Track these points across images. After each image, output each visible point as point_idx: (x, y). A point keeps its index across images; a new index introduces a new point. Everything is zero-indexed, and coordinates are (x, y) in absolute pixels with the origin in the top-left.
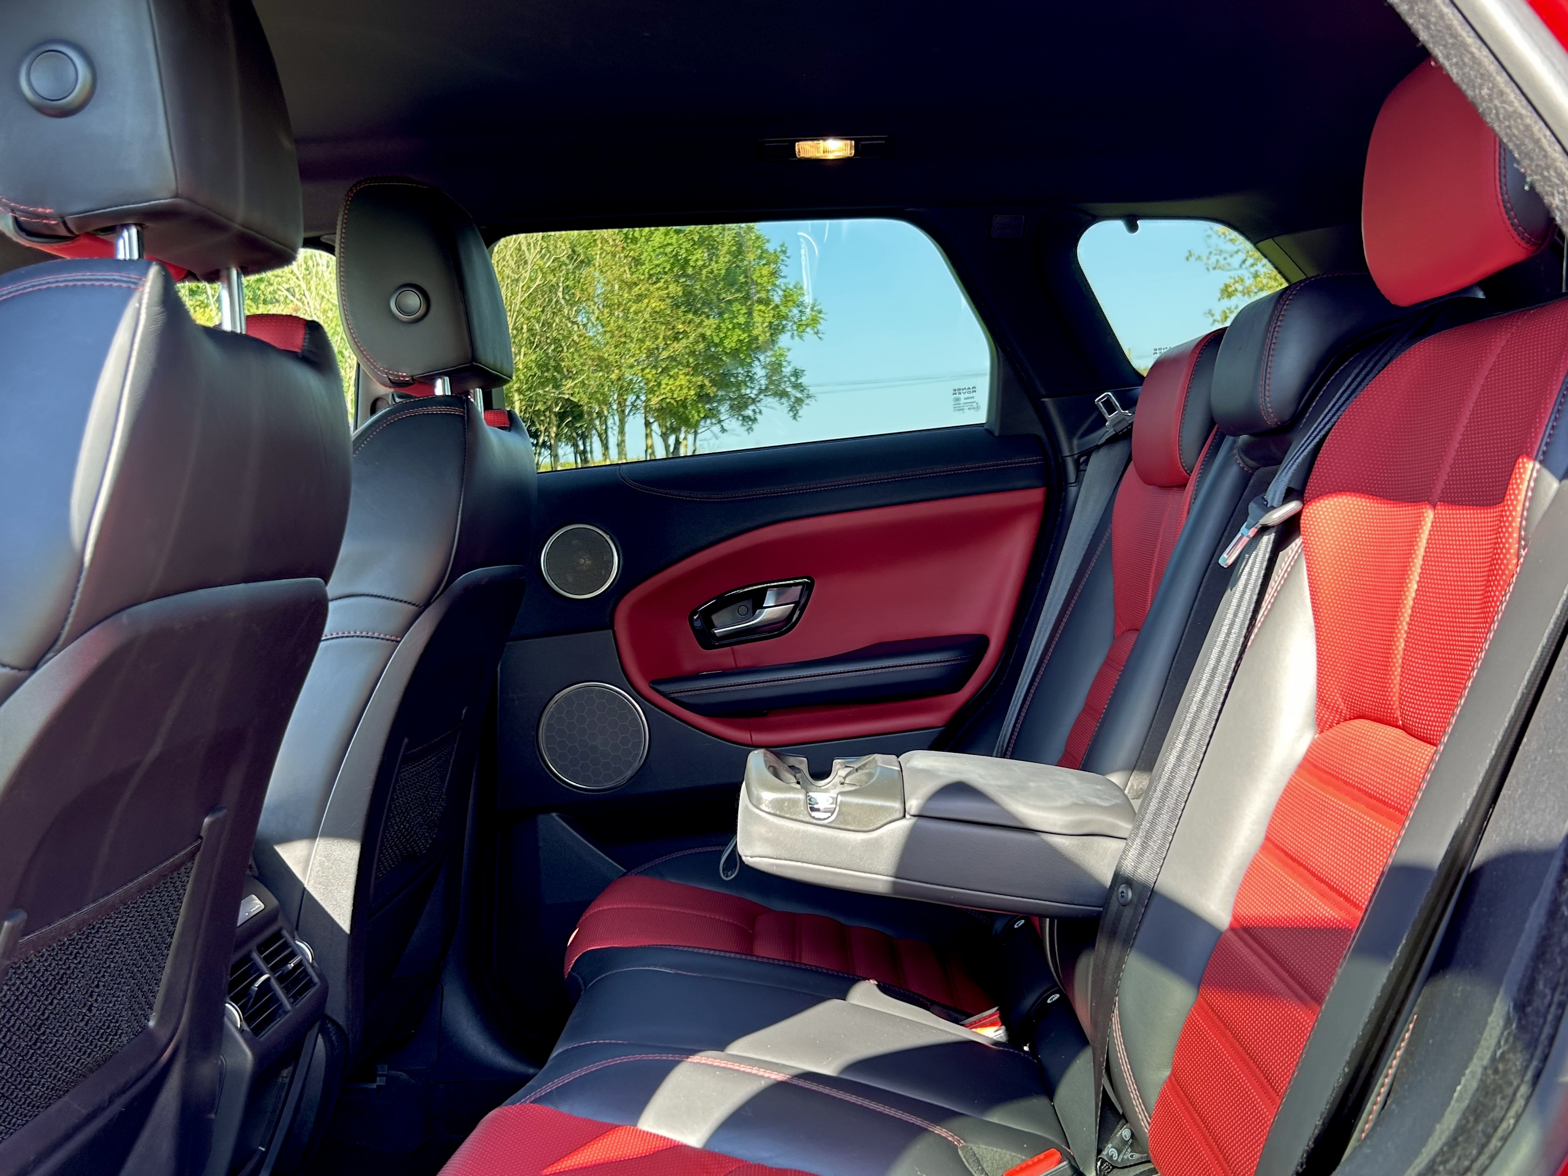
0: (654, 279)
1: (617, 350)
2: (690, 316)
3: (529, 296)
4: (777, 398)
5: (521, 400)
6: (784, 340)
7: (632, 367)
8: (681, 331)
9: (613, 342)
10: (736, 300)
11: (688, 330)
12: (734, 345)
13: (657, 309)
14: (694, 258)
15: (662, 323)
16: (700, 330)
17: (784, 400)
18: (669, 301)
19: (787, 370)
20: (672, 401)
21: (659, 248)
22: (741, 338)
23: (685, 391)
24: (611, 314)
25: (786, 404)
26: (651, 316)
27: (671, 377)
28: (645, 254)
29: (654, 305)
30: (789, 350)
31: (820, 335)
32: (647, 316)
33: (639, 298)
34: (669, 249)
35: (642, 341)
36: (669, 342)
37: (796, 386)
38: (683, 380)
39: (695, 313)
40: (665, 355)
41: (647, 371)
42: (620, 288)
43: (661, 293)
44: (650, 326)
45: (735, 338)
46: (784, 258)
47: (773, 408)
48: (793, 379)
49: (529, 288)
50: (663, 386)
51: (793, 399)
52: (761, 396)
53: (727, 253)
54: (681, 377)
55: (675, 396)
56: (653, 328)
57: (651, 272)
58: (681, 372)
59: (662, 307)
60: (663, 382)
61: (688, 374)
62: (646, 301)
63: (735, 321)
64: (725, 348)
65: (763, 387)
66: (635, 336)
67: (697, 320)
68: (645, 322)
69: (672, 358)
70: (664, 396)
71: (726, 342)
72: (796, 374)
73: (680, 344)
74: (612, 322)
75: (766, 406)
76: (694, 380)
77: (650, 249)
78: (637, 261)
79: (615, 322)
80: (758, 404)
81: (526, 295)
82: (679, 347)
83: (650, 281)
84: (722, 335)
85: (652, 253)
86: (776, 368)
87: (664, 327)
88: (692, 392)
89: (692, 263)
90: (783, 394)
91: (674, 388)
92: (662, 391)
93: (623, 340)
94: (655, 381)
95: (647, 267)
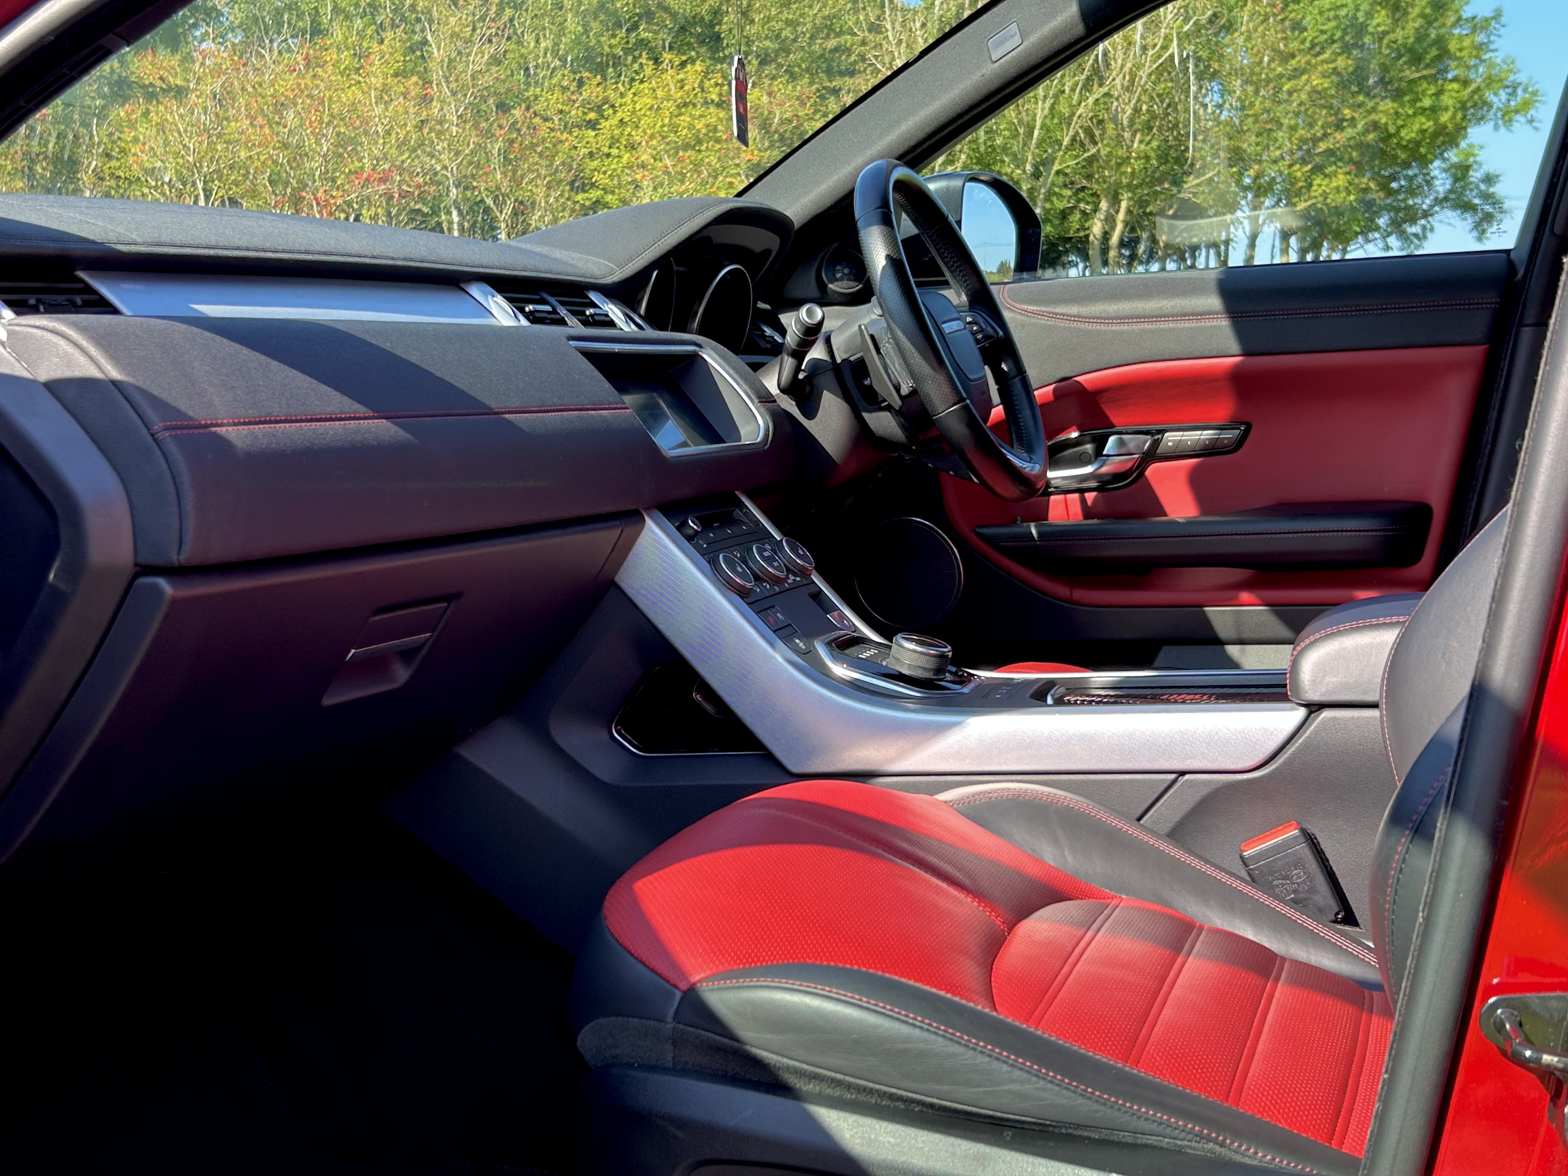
0: (1318, 49)
1: (1259, 140)
2: (1361, 98)
3: (1157, 69)
4: (1459, 212)
5: (1130, 199)
6: (1477, 134)
7: (1275, 162)
8: (1348, 117)
9: (1256, 128)
10: (1424, 77)
11: (1356, 115)
12: (1413, 135)
13: (1320, 88)
14: (1375, 23)
15: (1323, 107)
16: (1374, 117)
17: (1467, 215)
18: (1334, 78)
19: (1475, 175)
20: (1324, 208)
21: (1329, 10)
22: (1425, 127)
23: (1343, 195)
24: (1256, 92)
25: (1470, 220)
26: (1310, 97)
27: (1326, 176)
28: (1309, 18)
29: (1315, 83)
30: (1481, 148)
31: (1534, 124)
32: (1304, 96)
33: (1297, 73)
34: (1343, 12)
35: (1293, 128)
36: (1329, 131)
37: (1487, 197)
38: (1341, 180)
39: (1367, 95)
40: (1322, 146)
41: (1297, 167)
42: (1272, 60)
43: (1326, 66)
44: (1307, 110)
45: (1416, 127)
46: (1497, 26)
47: (1450, 224)
48: (1483, 187)
49: (1159, 57)
50: (1314, 188)
51: (1480, 215)
52: (1437, 208)
53: (1419, 16)
54: (1341, 177)
55: (1329, 201)
56: (1309, 113)
57: (1316, 41)
58: (1340, 171)
59: (1326, 85)
60: (1315, 183)
61: (1349, 173)
62: (1305, 77)
63: (1418, 105)
64: (1402, 139)
65: (1441, 196)
66: (1286, 121)
67: (1371, 104)
68: (1301, 104)
69: (1330, 152)
70: (1314, 201)
71: (1403, 133)
72: (1489, 179)
73: (1344, 134)
74: (1257, 103)
75: (1441, 222)
76: (1356, 181)
77: (1316, 11)
78: (1298, 27)
79: (1261, 103)
80: (1430, 219)
81: (1155, 66)
82: (1341, 137)
83: (1313, 52)
84: (1400, 123)
85: (1318, 17)
86: (1461, 172)
87: (1324, 112)
88: (1352, 198)
89: (1370, 29)
90: (1467, 207)
91: (1328, 191)
92: (1313, 194)
93: (1269, 126)
94: (1306, 181)
95: (1309, 35)
